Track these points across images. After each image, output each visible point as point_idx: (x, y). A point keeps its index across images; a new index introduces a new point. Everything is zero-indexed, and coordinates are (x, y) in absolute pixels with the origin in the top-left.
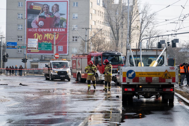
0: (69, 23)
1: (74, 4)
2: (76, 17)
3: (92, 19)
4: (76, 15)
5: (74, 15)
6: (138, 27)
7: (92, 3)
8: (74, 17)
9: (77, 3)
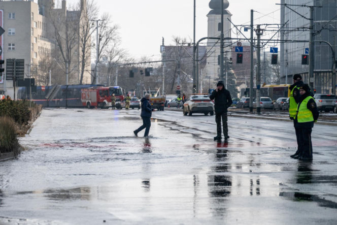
0: (4, 40)
1: (10, 15)
2: (13, 33)
3: (33, 35)
4: (13, 30)
5: (10, 30)
6: (94, 45)
7: (33, 13)
8: (10, 33)
9: (14, 14)
